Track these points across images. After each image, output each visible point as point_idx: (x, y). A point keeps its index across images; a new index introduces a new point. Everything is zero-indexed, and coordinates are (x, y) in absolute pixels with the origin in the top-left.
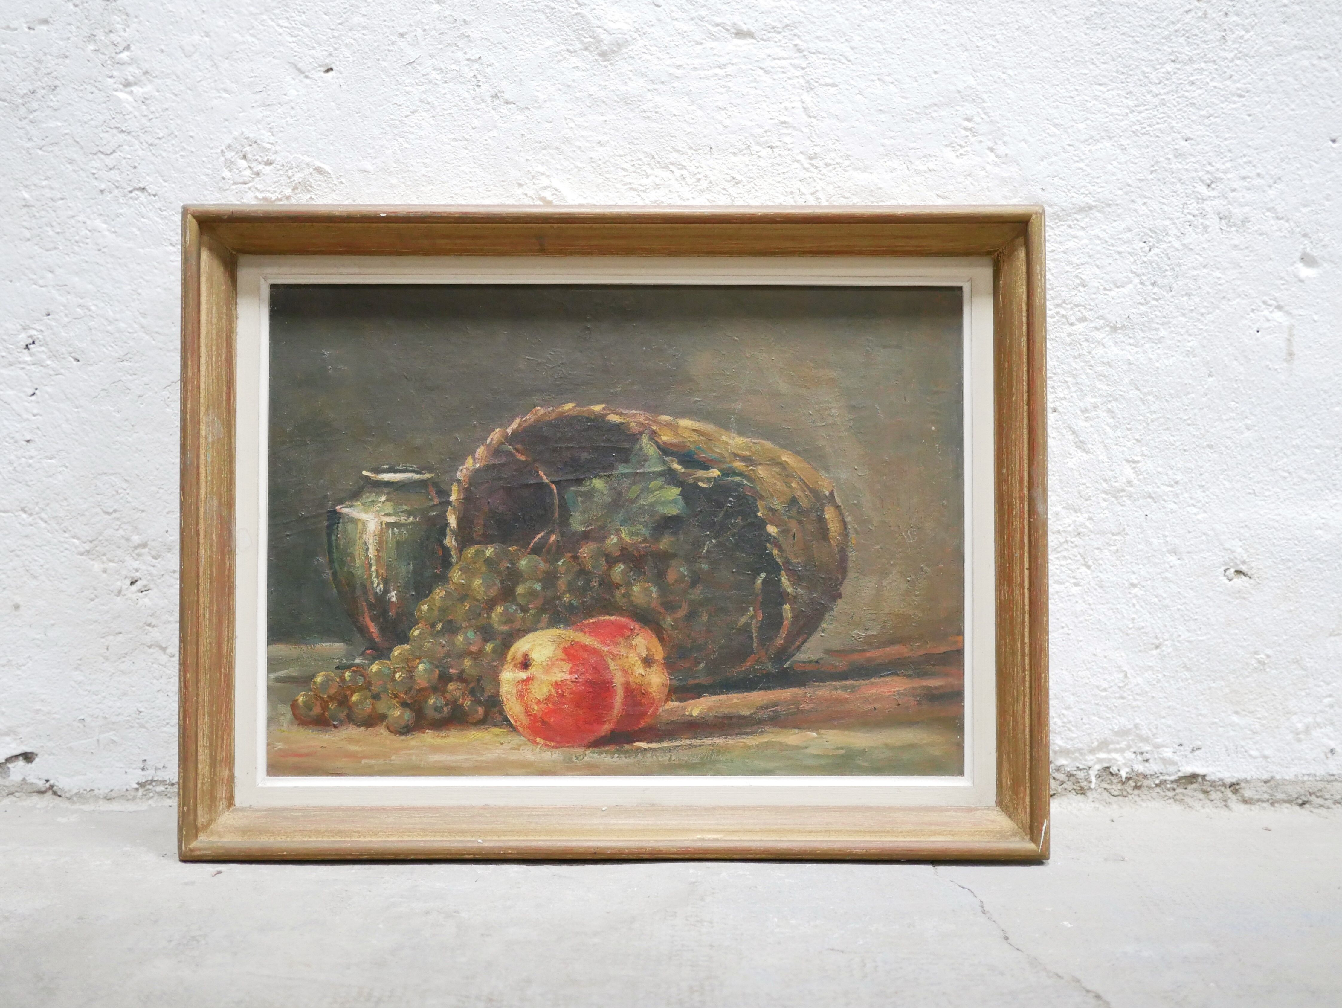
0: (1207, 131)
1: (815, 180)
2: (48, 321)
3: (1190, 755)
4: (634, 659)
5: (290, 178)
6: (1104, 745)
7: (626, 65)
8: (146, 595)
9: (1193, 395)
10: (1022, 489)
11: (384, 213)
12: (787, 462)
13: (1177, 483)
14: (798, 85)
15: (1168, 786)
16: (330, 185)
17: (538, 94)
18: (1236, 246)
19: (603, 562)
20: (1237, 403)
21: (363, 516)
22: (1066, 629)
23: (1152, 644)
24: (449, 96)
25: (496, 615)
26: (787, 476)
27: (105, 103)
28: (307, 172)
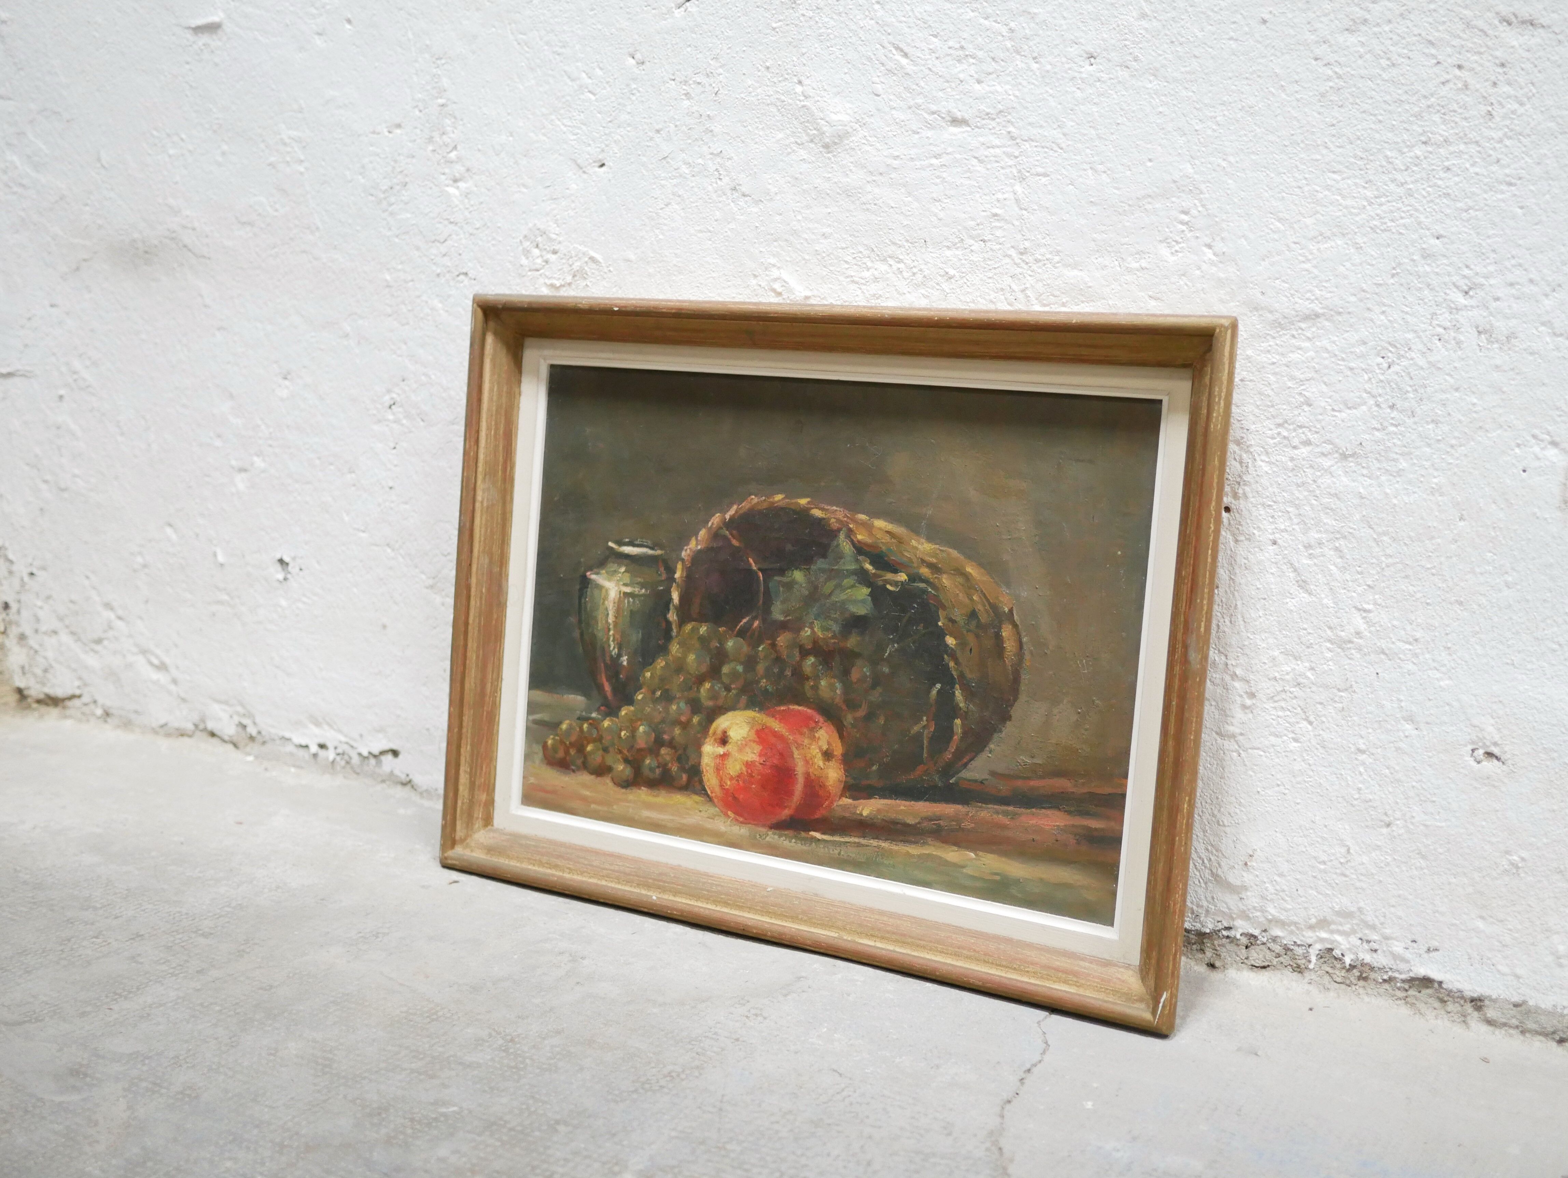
0: (1465, 226)
1: (1025, 277)
2: (404, 386)
3: (1425, 956)
4: (815, 752)
5: (570, 266)
6: (1323, 923)
9: (1439, 540)
11: (619, 306)
12: (970, 573)
13: (1416, 640)
14: (1010, 175)
15: (1399, 985)
16: (601, 273)
17: (770, 187)
18: (1497, 367)
19: (796, 653)
20: (1495, 554)
21: (607, 584)
22: (1282, 787)
23: (1382, 821)
25: (704, 691)
26: (969, 588)
27: (440, 197)
28: (584, 260)
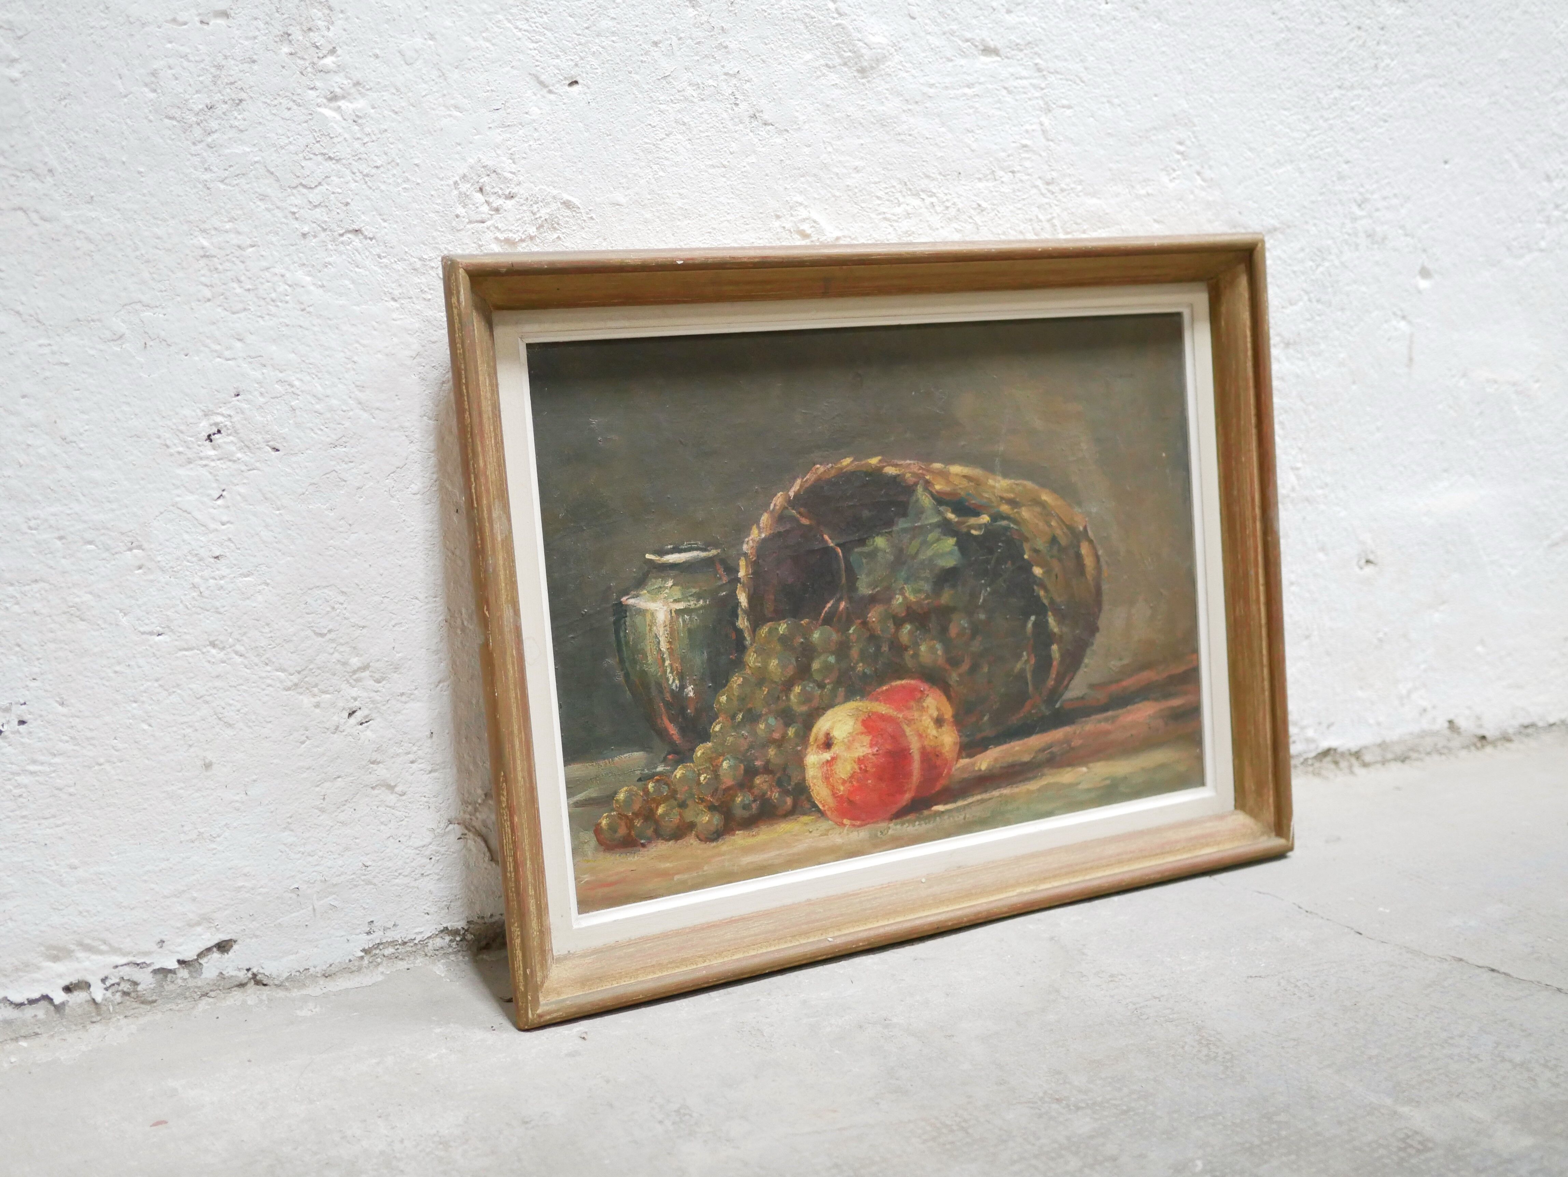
0: (1361, 154)
1: (1051, 206)
2: (238, 403)
3: (1327, 732)
4: (927, 722)
5: (534, 214)
7: (883, 83)
8: (368, 727)
9: (1341, 403)
10: (1253, 508)
11: (681, 260)
12: (1045, 501)
13: (1326, 485)
14: (1037, 107)
15: (1310, 762)
16: (579, 222)
17: (797, 114)
18: (1377, 262)
19: (890, 624)
20: (1371, 407)
21: (651, 606)
24: (706, 116)
25: (795, 696)
26: (1047, 515)
27: (306, 122)
28: (554, 206)
